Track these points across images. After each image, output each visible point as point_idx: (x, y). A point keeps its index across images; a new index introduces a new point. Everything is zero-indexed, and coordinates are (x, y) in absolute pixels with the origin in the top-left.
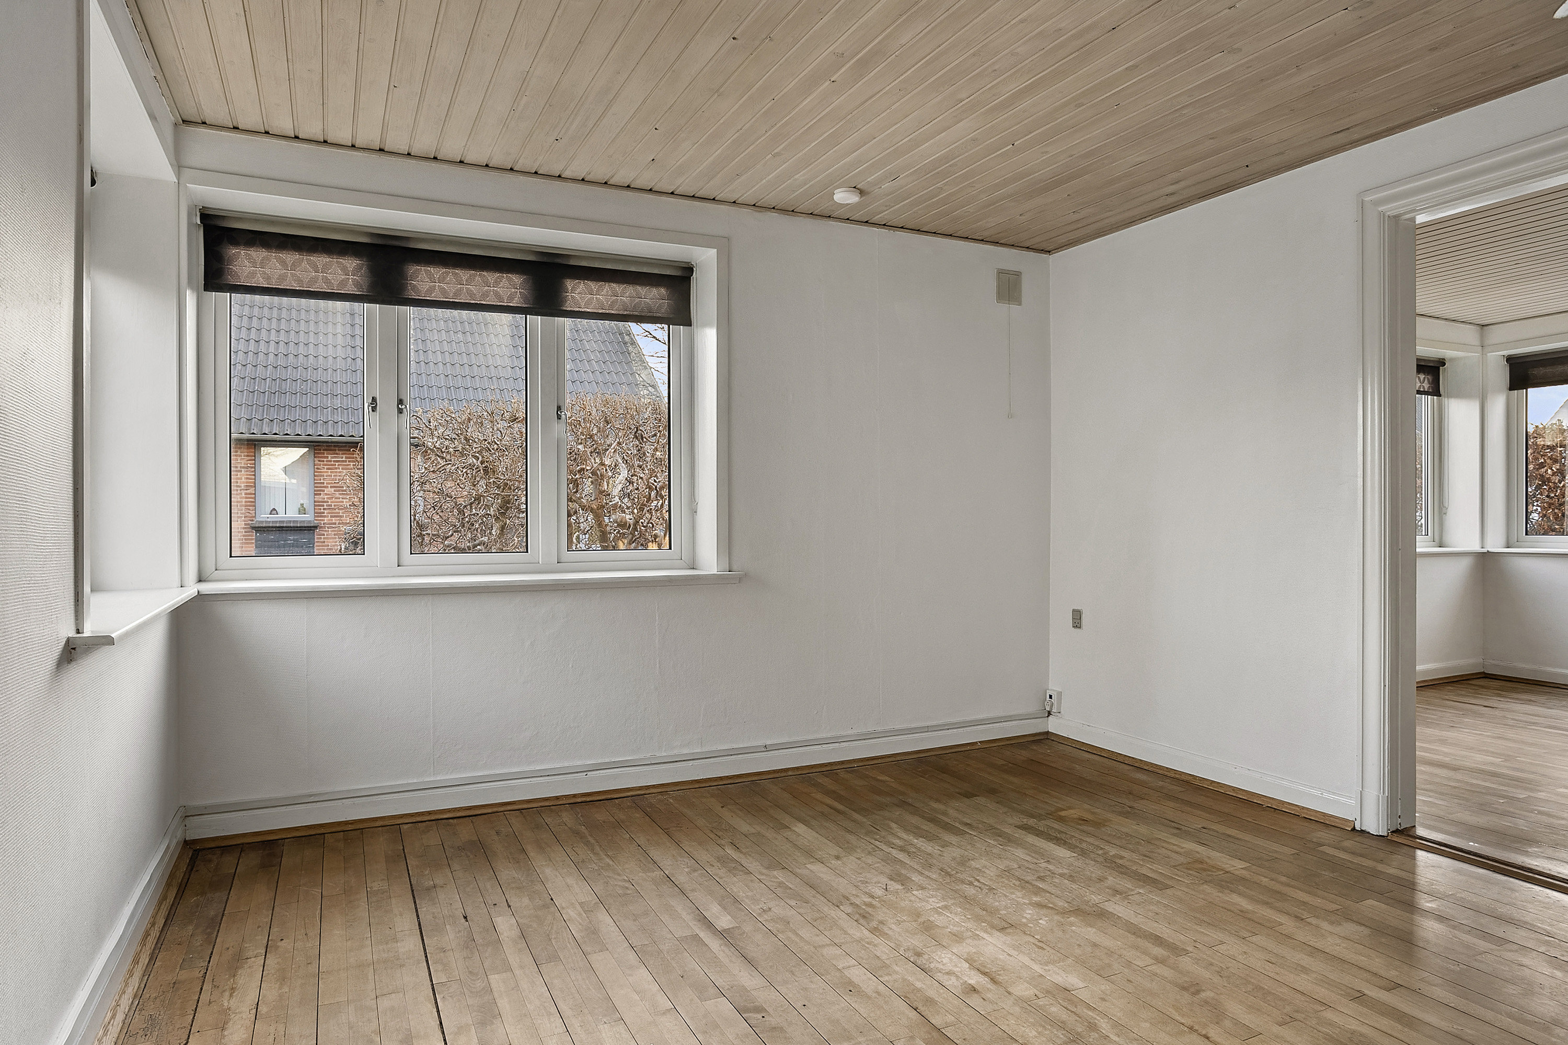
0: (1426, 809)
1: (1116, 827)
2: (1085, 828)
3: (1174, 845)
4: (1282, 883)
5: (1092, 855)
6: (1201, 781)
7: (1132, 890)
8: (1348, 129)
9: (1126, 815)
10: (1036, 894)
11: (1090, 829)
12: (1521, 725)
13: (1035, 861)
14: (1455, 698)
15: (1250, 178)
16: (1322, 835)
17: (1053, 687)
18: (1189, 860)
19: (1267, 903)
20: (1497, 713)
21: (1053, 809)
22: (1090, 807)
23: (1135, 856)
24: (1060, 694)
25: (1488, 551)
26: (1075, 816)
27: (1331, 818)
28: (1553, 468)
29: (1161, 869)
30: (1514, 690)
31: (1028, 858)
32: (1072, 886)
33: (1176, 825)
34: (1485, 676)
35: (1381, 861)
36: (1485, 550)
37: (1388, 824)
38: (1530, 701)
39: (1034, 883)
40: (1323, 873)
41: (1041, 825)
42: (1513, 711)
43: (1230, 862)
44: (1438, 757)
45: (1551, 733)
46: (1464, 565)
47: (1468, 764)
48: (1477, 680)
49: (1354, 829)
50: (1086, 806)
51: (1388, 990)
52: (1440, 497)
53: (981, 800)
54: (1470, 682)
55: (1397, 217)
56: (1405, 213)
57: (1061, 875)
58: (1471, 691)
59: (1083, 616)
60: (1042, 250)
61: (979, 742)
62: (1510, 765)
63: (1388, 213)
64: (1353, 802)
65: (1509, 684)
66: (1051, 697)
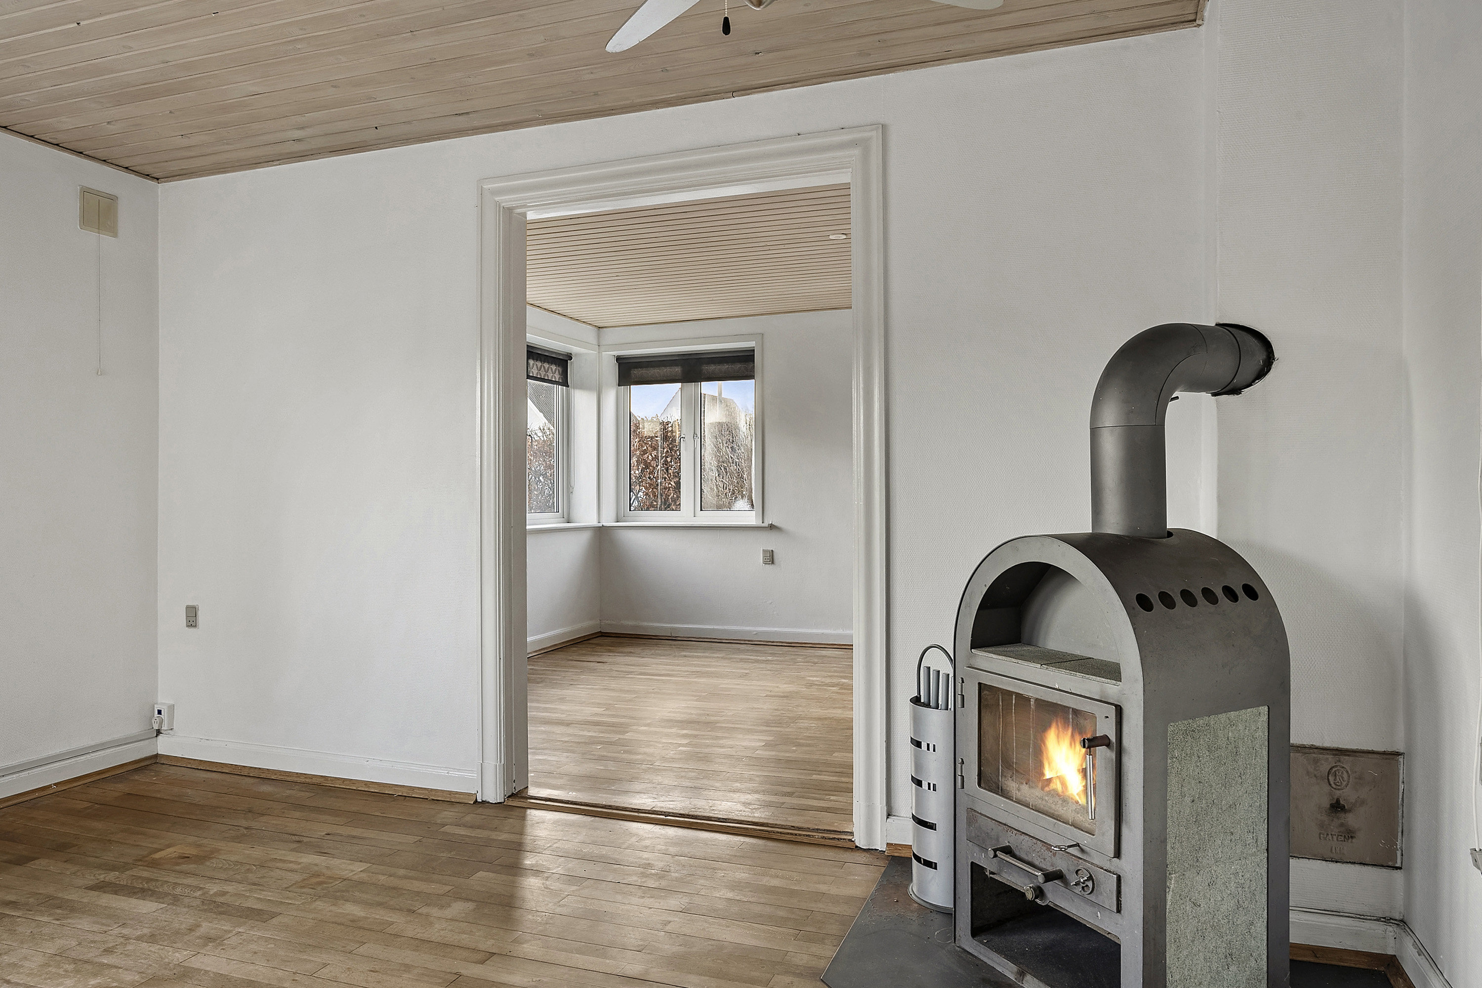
0: (540, 767)
1: (224, 857)
2: (184, 867)
3: (291, 862)
4: (400, 877)
5: (186, 900)
6: (332, 781)
7: (230, 931)
8: (467, 113)
9: (238, 839)
10: (95, 975)
11: (191, 867)
12: (622, 676)
13: (105, 928)
14: (578, 658)
15: (381, 141)
16: (448, 814)
17: (163, 701)
18: (305, 876)
19: (380, 904)
20: (606, 667)
21: (145, 853)
22: (196, 839)
23: (241, 887)
24: (172, 708)
25: (603, 525)
26: (173, 855)
27: (457, 796)
28: (653, 455)
29: (271, 896)
30: (621, 645)
31: (96, 928)
32: (151, 949)
33: (297, 838)
34: (602, 635)
35: (496, 829)
36: (600, 525)
37: (504, 791)
38: (631, 652)
39: (97, 960)
40: (442, 855)
41: (124, 878)
42: (617, 664)
43: (351, 867)
44: (557, 715)
45: (641, 679)
46: (584, 538)
47: (579, 718)
48: (595, 639)
49: (476, 801)
50: (191, 839)
51: (482, 962)
52: (568, 478)
53: (41, 864)
54: (590, 642)
55: (510, 210)
56: (517, 207)
57: (139, 938)
58: (589, 649)
59: (200, 613)
60: (148, 175)
61: (55, 784)
62: (610, 713)
63: (503, 205)
64: (475, 776)
65: (618, 640)
66: (159, 712)
